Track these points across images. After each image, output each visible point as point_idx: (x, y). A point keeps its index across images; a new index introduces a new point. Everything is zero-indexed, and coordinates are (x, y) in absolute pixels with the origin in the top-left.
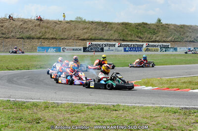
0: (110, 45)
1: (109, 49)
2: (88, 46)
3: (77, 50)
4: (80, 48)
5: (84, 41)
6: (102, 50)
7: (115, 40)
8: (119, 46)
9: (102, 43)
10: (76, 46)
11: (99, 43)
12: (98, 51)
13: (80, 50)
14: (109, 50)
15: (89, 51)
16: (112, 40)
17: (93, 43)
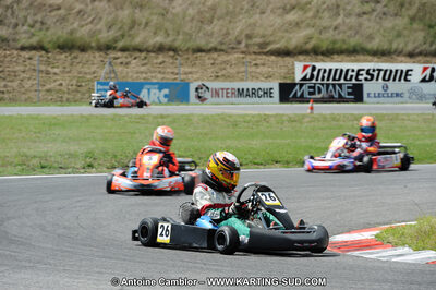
0: (389, 76)
1: (386, 88)
2: (298, 77)
3: (253, 93)
4: (265, 85)
5: (288, 59)
6: (357, 94)
7: (411, 55)
8: (424, 80)
9: (356, 66)
10: (255, 77)
11: (345, 66)
12: (341, 100)
13: (268, 93)
14: (384, 94)
15: (302, 99)
16: (399, 53)
17: (319, 65)
